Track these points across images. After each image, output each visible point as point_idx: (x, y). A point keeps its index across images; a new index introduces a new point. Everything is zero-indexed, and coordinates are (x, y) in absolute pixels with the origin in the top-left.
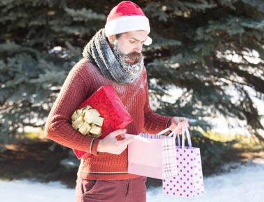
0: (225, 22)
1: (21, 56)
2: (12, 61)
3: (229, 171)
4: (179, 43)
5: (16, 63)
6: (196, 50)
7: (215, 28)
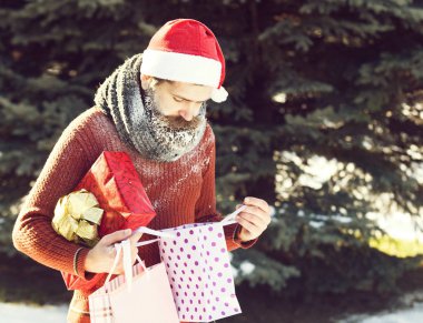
0: (408, 56)
1: (66, 99)
2: (50, 107)
3: (411, 306)
4: (329, 88)
5: (58, 111)
6: (359, 100)
7: (391, 65)
